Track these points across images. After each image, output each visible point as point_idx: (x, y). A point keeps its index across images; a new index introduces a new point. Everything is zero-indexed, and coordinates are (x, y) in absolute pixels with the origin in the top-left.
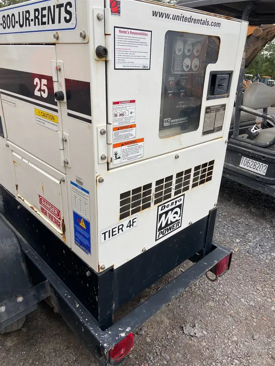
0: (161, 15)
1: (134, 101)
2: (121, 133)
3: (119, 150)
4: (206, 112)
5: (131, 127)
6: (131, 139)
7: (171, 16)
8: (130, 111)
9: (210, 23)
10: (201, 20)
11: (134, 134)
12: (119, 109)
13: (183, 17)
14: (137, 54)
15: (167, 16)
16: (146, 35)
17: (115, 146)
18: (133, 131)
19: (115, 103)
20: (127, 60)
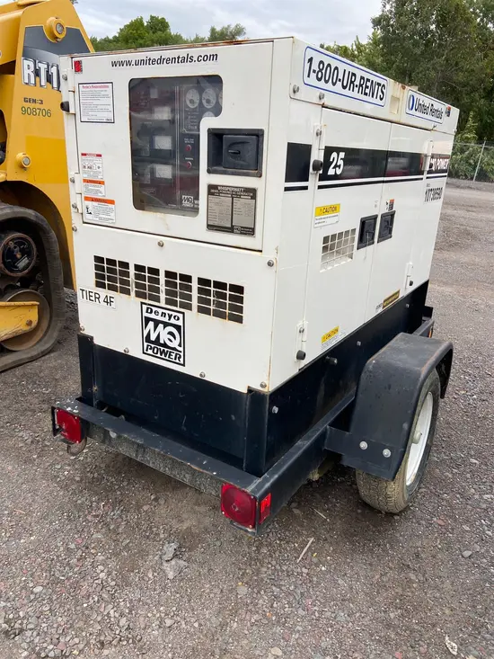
0: (121, 64)
1: (100, 156)
2: (91, 187)
3: (90, 204)
4: (210, 193)
5: (100, 183)
6: (99, 196)
7: (133, 63)
8: (98, 165)
9: (195, 59)
10: (179, 58)
11: (102, 192)
12: (87, 161)
13: (150, 60)
14: (99, 107)
15: (129, 63)
16: (108, 87)
17: (87, 199)
18: (102, 188)
19: (83, 155)
20: (90, 113)
